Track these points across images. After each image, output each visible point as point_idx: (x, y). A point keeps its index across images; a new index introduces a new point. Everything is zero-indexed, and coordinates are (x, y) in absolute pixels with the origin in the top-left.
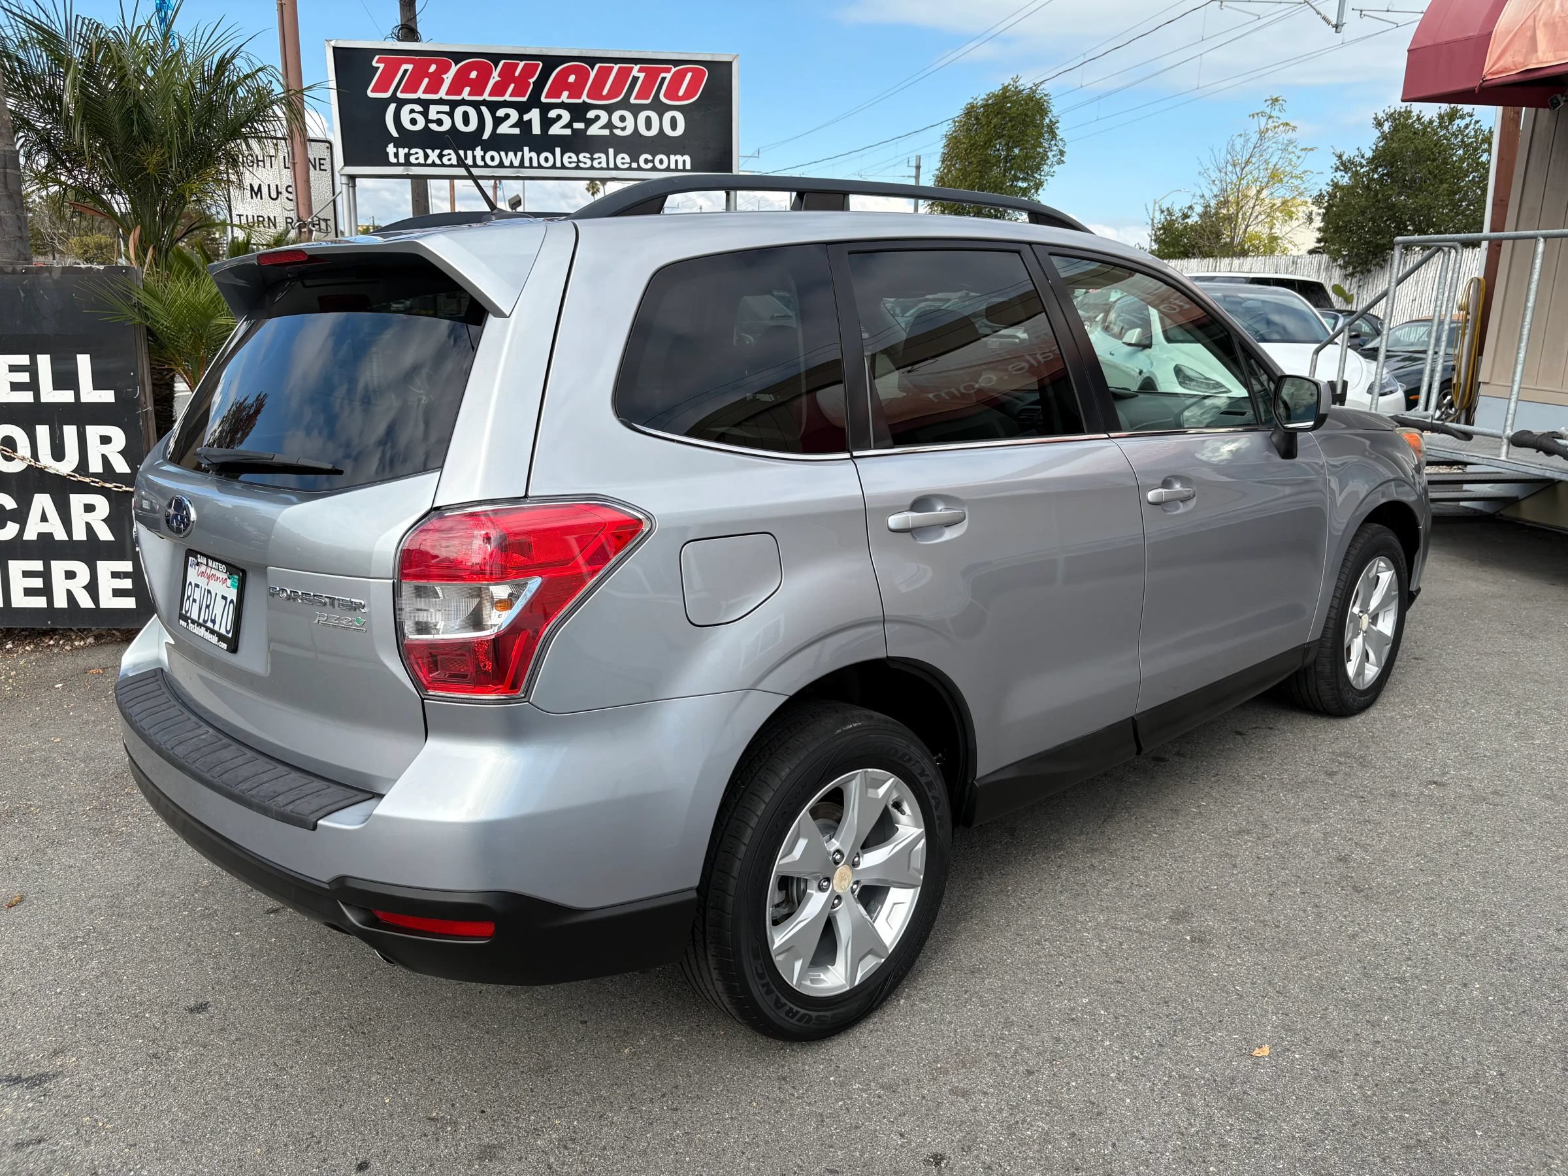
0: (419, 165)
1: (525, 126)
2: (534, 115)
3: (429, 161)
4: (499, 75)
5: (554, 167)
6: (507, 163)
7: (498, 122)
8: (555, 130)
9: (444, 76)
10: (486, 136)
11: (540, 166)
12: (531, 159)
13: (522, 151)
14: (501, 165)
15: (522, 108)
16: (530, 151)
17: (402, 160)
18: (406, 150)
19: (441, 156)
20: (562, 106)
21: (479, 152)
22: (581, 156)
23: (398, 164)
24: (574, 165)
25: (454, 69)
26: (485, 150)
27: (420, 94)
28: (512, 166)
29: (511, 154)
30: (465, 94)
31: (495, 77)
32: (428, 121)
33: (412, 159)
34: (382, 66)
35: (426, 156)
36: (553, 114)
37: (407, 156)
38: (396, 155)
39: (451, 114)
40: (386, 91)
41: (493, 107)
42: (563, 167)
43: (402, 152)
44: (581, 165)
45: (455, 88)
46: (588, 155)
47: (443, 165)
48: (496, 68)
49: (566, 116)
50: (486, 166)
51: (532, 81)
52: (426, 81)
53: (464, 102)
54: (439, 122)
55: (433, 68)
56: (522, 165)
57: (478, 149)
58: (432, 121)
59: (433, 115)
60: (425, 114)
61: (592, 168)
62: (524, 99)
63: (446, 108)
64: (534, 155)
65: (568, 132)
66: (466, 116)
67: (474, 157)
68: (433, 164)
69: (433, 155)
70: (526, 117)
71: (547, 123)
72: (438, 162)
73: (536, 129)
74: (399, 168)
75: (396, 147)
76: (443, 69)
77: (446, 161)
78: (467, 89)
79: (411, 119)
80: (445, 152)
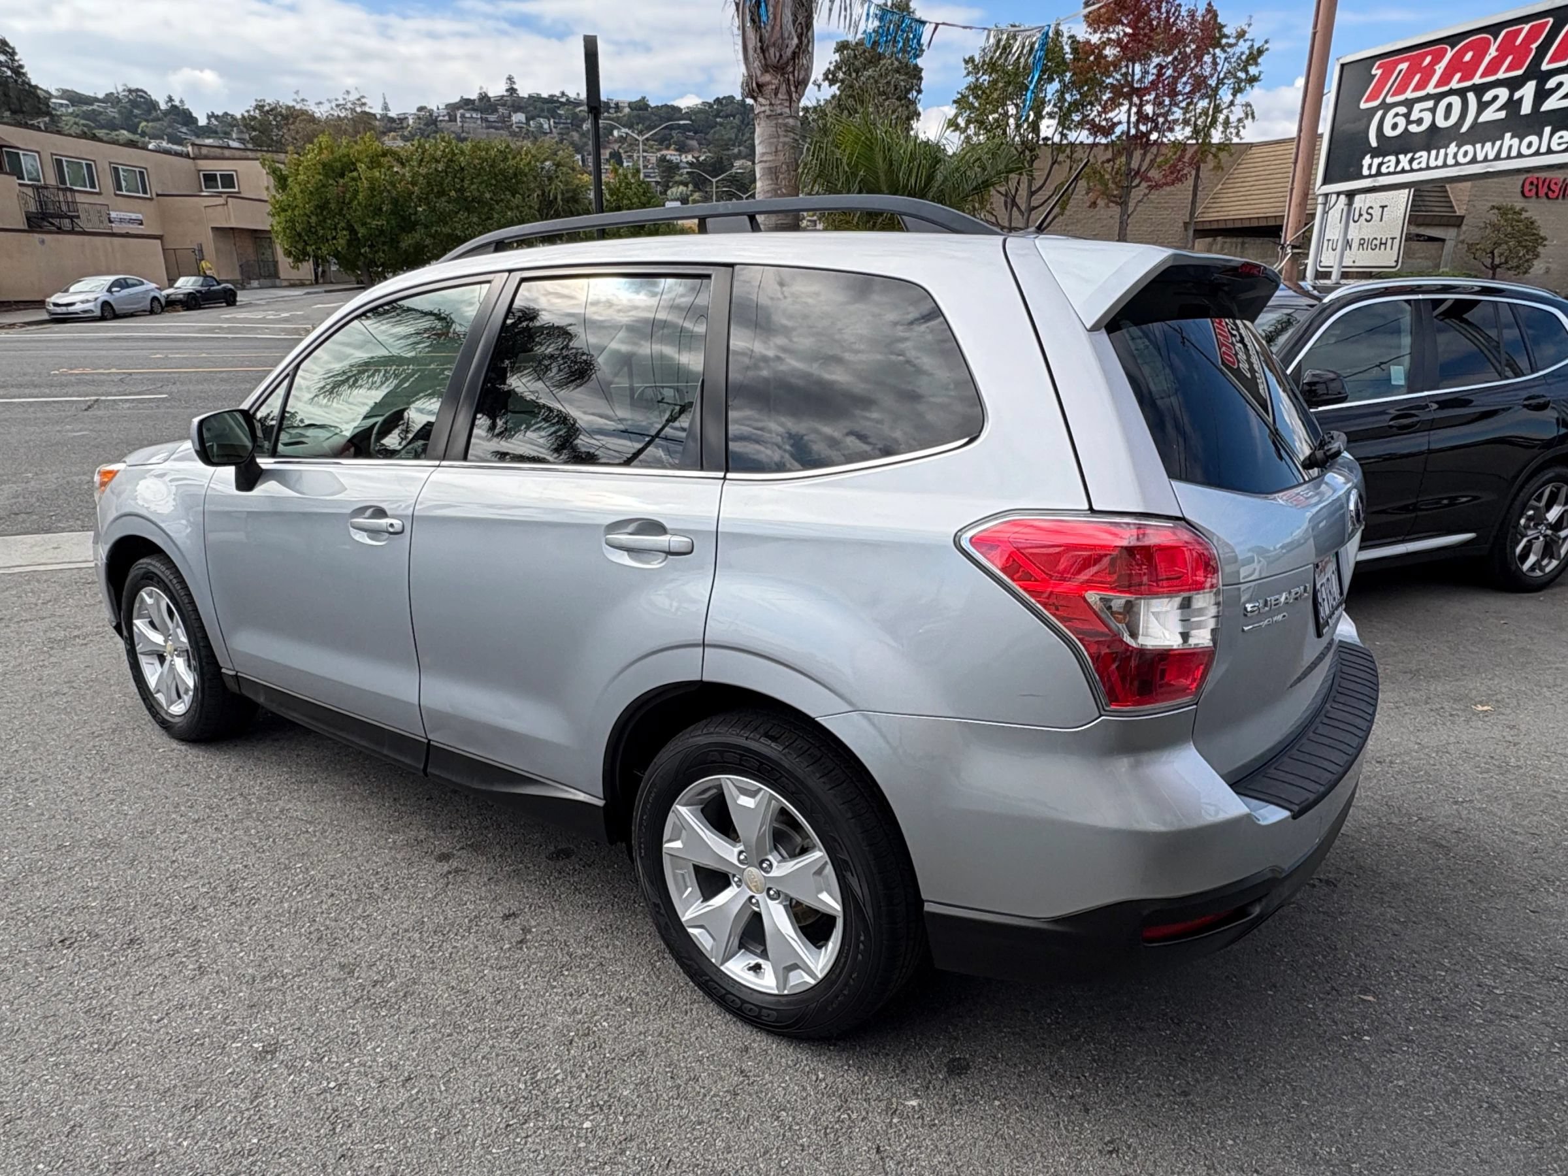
0: (1389, 174)
1: (1513, 105)
2: (1528, 91)
3: (1399, 169)
4: (1497, 50)
5: (1537, 153)
6: (1480, 157)
7: (1482, 106)
8: (1551, 104)
9: (1437, 67)
10: (1464, 129)
11: (1520, 155)
12: (1510, 147)
13: (1502, 138)
14: (1474, 161)
15: (1514, 84)
16: (1512, 137)
17: (1374, 171)
18: (1380, 159)
19: (1411, 161)
21: (1453, 148)
23: (1370, 176)
24: (1564, 146)
25: (1449, 54)
26: (1459, 146)
27: (1409, 94)
28: (1486, 160)
29: (1488, 145)
30: (1454, 84)
31: (1493, 52)
32: (1409, 122)
33: (1384, 169)
34: (1379, 72)
35: (1398, 162)
36: (1551, 84)
37: (1380, 165)
38: (1370, 167)
39: (1433, 111)
40: (1378, 98)
41: (1480, 90)
42: (1549, 151)
43: (1377, 161)
45: (1445, 79)
47: (1412, 170)
48: (1495, 42)
50: (1457, 164)
51: (1534, 46)
52: (1417, 77)
53: (1452, 92)
54: (1419, 122)
56: (1497, 157)
57: (1453, 145)
58: (1413, 122)
59: (1414, 116)
60: (1407, 116)
62: (1520, 72)
63: (1430, 104)
64: (1516, 141)
65: (1567, 103)
66: (1449, 106)
67: (1446, 155)
68: (1403, 171)
69: (1404, 160)
70: (1517, 95)
71: (1542, 95)
72: (1407, 168)
73: (1526, 108)
74: (1370, 180)
75: (1372, 157)
76: (1437, 59)
77: (1415, 166)
78: (1458, 76)
79: (1393, 124)
80: (1417, 155)
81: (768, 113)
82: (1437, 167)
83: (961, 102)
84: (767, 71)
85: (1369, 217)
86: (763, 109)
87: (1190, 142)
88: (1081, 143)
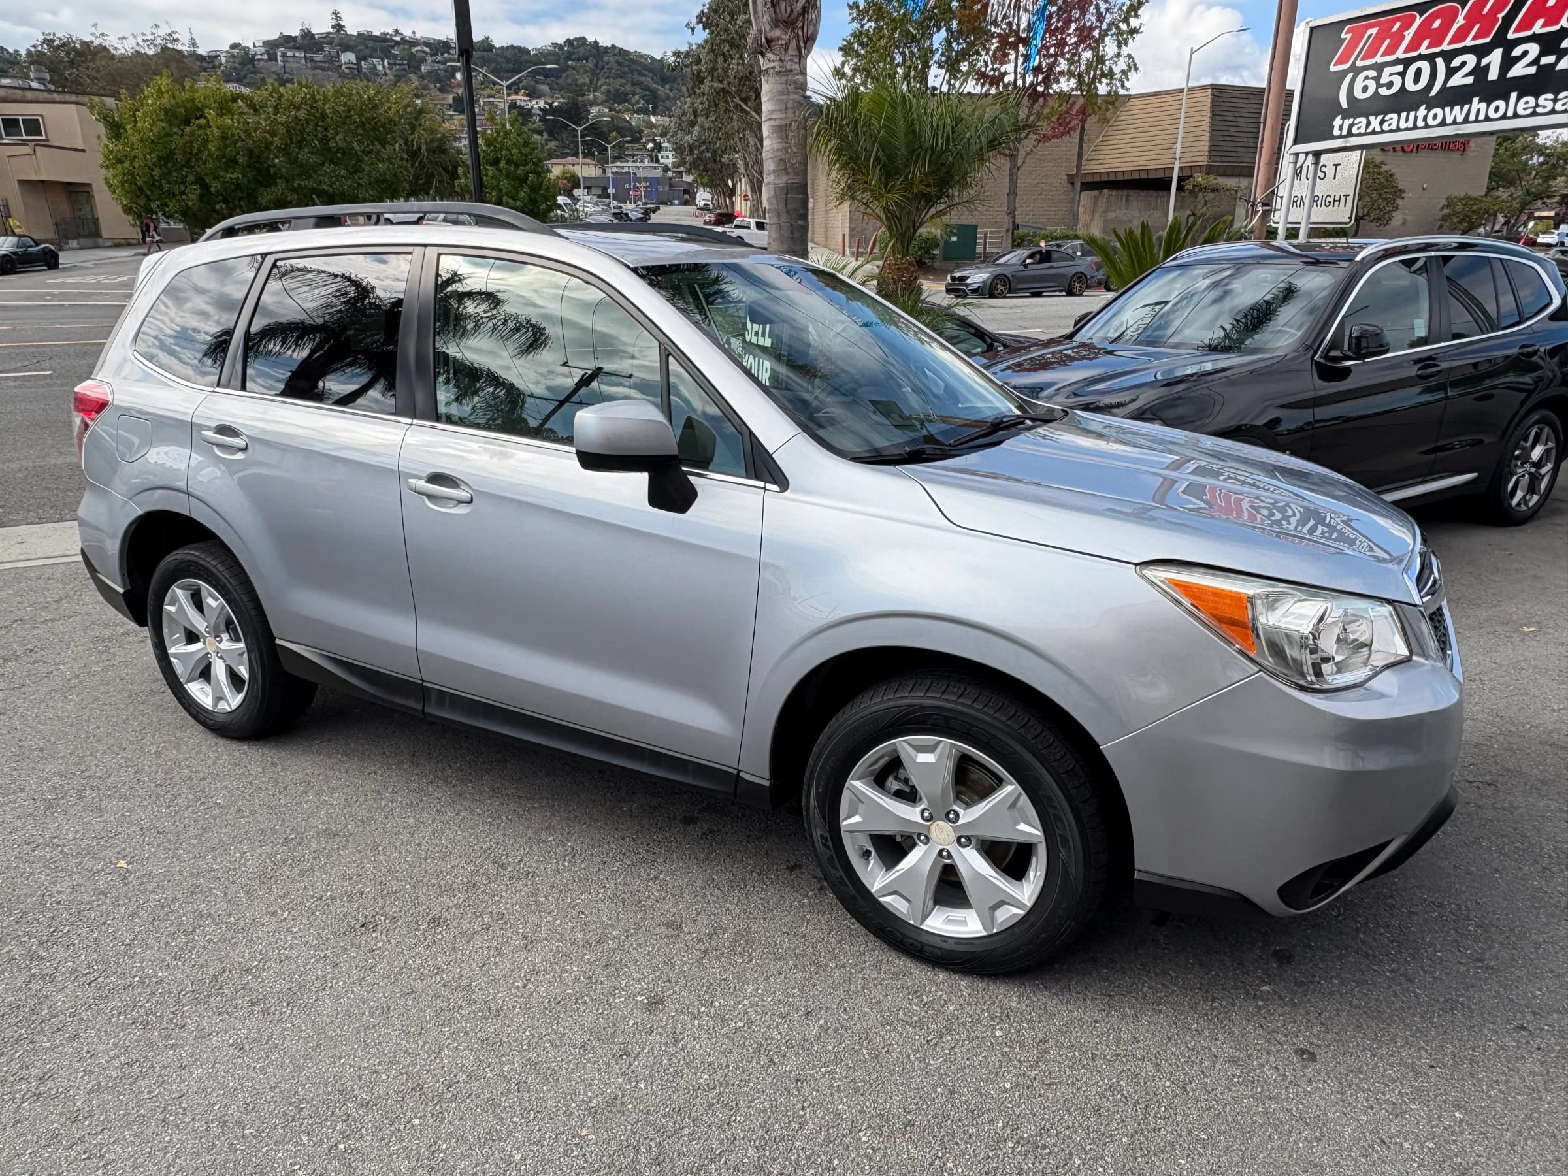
0: (1360, 134)
1: (1480, 72)
2: (1495, 58)
3: (1370, 130)
4: (1464, 19)
5: (1504, 117)
6: (1449, 120)
7: (1451, 72)
8: (1517, 71)
9: (1406, 33)
10: (1433, 93)
11: (1487, 119)
12: (1478, 111)
13: (1470, 102)
14: (1443, 123)
15: (1481, 51)
16: (1480, 101)
17: (1345, 132)
18: (1351, 121)
19: (1382, 123)
20: (1533, 38)
21: (1422, 111)
22: (1541, 100)
23: (1341, 137)
24: (1529, 111)
25: (1418, 21)
26: (1429, 109)
27: (1379, 59)
28: (1455, 122)
29: (1457, 108)
30: (1423, 50)
31: (1460, 20)
32: (1379, 86)
33: (1355, 130)
34: (1349, 36)
35: (1369, 124)
36: (1517, 52)
37: (1351, 126)
38: (1341, 127)
39: (1403, 74)
40: (1347, 62)
41: (1448, 56)
42: (1516, 115)
43: (1347, 122)
44: (1539, 110)
45: (1414, 44)
46: (1550, 96)
47: (1383, 132)
48: (1463, 9)
49: (1534, 49)
51: (1500, 16)
52: (1387, 42)
53: (1420, 57)
54: (1390, 85)
55: (1398, 25)
56: (1466, 120)
57: (1423, 108)
58: (1383, 85)
59: (1384, 79)
60: (1377, 79)
61: (1553, 112)
62: (1487, 40)
63: (1400, 68)
64: (1483, 105)
65: (1533, 70)
66: (1418, 73)
67: (1416, 118)
68: (1374, 132)
69: (1375, 122)
70: (1484, 62)
71: (1508, 62)
72: (1378, 129)
73: (1493, 75)
74: (1342, 140)
75: (1343, 119)
76: (1407, 25)
77: (1386, 127)
78: (1426, 42)
79: (1364, 87)
80: (1387, 117)
81: (778, 69)
82: (1407, 129)
83: (847, 50)
84: (777, 26)
85: (1322, 175)
86: (772, 65)
87: (1075, 93)
88: (969, 93)
